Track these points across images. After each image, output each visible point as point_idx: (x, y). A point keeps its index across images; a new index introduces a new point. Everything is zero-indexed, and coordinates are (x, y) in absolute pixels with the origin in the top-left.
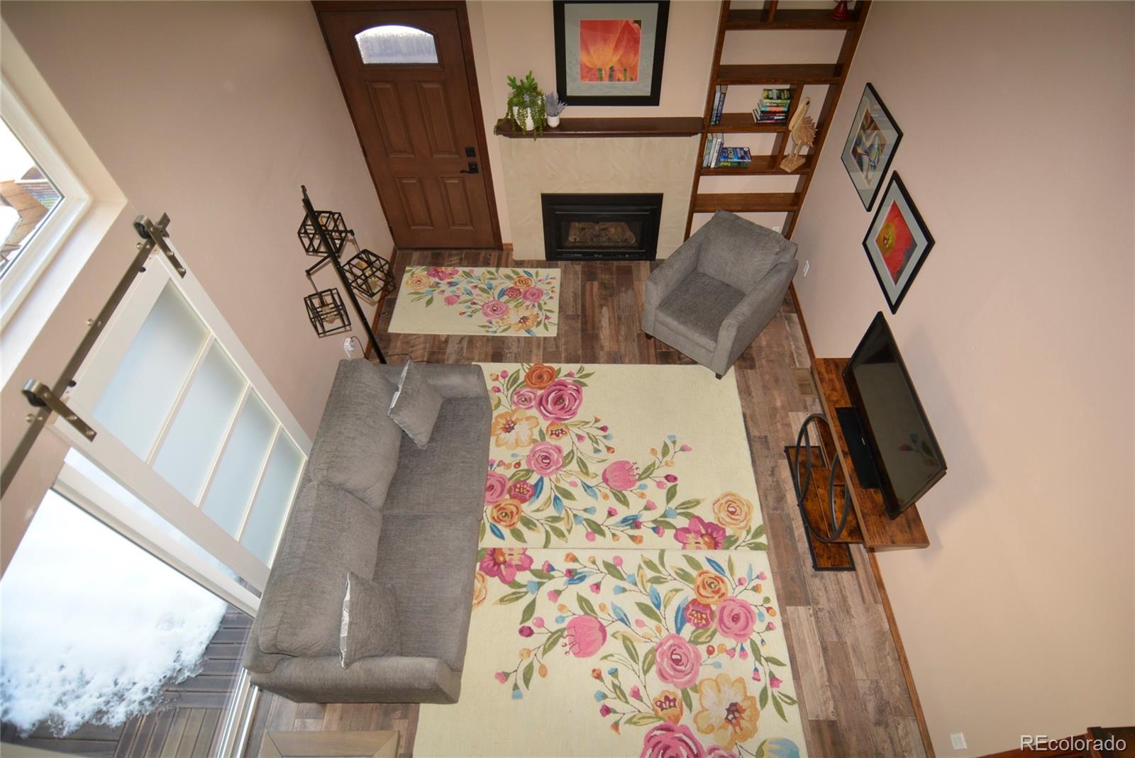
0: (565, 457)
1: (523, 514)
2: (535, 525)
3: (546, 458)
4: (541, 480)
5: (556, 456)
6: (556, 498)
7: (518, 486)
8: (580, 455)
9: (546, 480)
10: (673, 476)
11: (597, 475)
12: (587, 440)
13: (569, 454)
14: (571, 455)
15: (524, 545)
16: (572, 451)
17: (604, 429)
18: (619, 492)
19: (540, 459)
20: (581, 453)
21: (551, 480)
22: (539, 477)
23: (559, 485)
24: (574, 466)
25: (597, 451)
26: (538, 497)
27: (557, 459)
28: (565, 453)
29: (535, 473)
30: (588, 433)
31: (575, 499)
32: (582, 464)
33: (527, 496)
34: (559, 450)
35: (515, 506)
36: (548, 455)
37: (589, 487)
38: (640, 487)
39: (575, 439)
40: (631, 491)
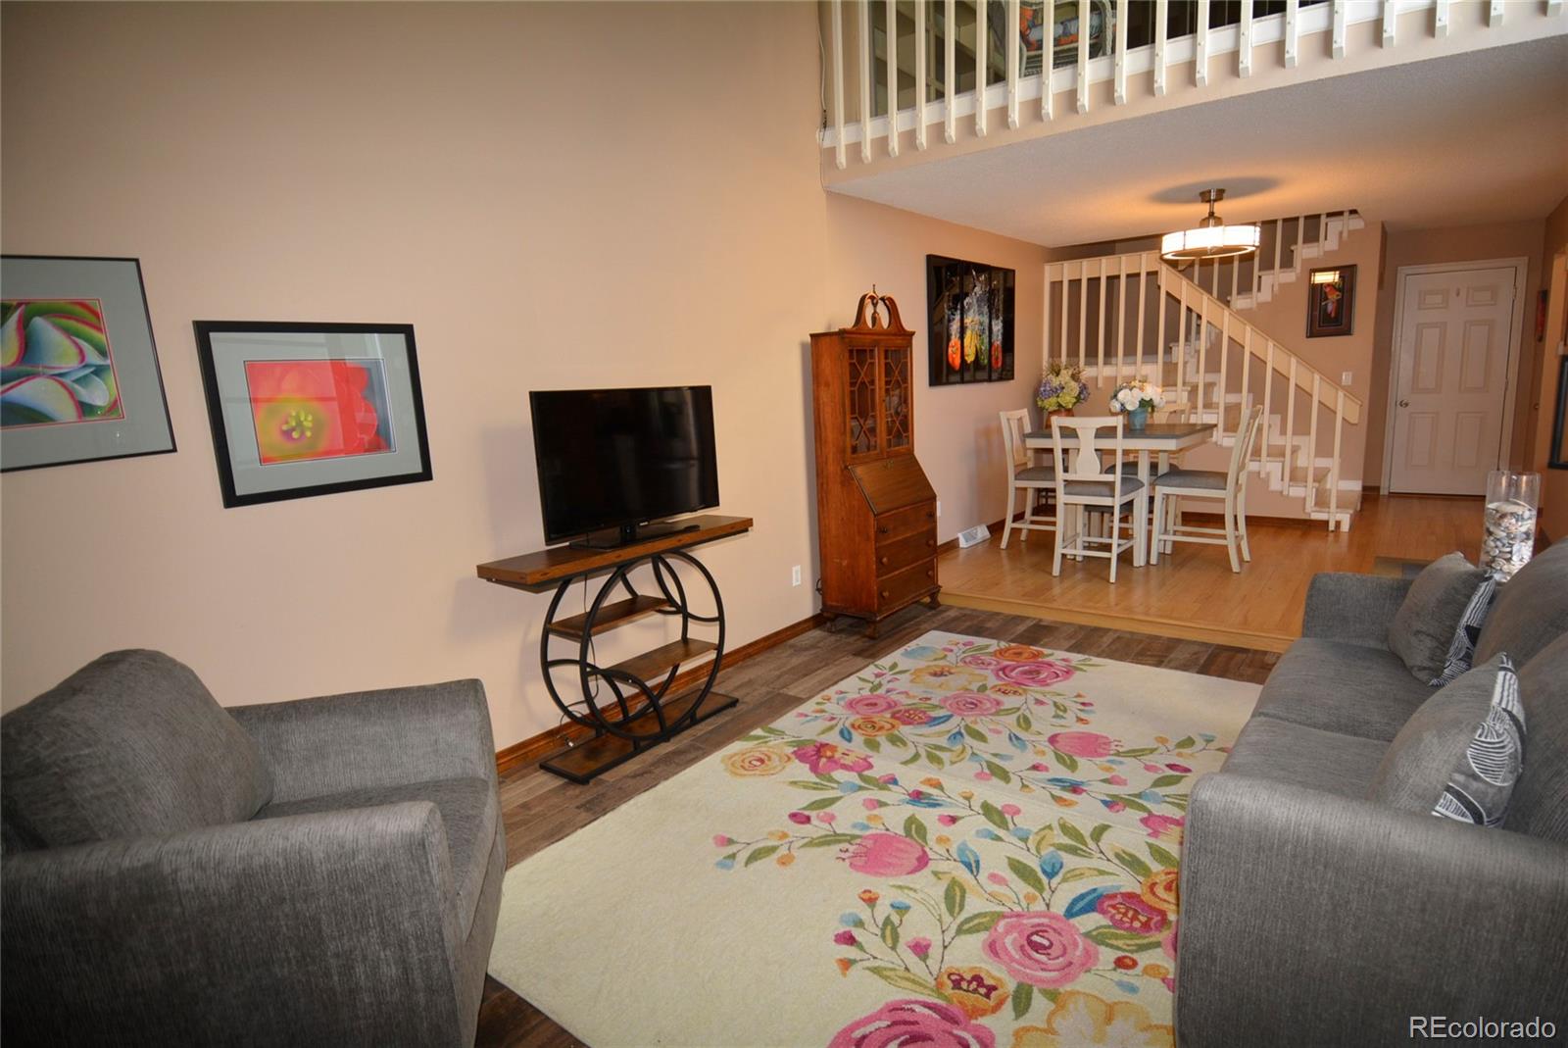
0: (986, 929)
1: (1141, 879)
2: (1117, 856)
3: (1037, 947)
4: (1071, 913)
5: (1009, 942)
6: (1051, 875)
7: (1137, 924)
8: (947, 918)
9: (1059, 906)
10: (796, 822)
11: (935, 874)
12: (907, 935)
13: (970, 931)
14: (966, 927)
15: (1151, 840)
16: (960, 931)
17: (848, 939)
18: (912, 837)
19: (1055, 951)
20: (940, 921)
21: (1048, 905)
22: (1076, 921)
23: (1031, 890)
24: (975, 905)
25: (902, 909)
26: (1095, 890)
27: (1007, 932)
28: (983, 936)
29: (1083, 931)
30: (893, 948)
31: (1009, 858)
32: (954, 897)
33: (1119, 899)
34: (993, 948)
35: (1154, 894)
36: (1027, 948)
37: (968, 865)
38: (867, 827)
39: (935, 952)
40: (887, 830)
